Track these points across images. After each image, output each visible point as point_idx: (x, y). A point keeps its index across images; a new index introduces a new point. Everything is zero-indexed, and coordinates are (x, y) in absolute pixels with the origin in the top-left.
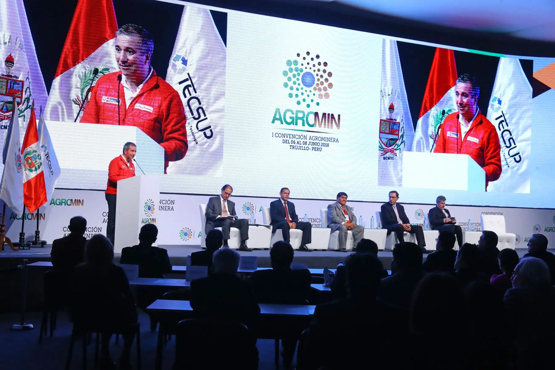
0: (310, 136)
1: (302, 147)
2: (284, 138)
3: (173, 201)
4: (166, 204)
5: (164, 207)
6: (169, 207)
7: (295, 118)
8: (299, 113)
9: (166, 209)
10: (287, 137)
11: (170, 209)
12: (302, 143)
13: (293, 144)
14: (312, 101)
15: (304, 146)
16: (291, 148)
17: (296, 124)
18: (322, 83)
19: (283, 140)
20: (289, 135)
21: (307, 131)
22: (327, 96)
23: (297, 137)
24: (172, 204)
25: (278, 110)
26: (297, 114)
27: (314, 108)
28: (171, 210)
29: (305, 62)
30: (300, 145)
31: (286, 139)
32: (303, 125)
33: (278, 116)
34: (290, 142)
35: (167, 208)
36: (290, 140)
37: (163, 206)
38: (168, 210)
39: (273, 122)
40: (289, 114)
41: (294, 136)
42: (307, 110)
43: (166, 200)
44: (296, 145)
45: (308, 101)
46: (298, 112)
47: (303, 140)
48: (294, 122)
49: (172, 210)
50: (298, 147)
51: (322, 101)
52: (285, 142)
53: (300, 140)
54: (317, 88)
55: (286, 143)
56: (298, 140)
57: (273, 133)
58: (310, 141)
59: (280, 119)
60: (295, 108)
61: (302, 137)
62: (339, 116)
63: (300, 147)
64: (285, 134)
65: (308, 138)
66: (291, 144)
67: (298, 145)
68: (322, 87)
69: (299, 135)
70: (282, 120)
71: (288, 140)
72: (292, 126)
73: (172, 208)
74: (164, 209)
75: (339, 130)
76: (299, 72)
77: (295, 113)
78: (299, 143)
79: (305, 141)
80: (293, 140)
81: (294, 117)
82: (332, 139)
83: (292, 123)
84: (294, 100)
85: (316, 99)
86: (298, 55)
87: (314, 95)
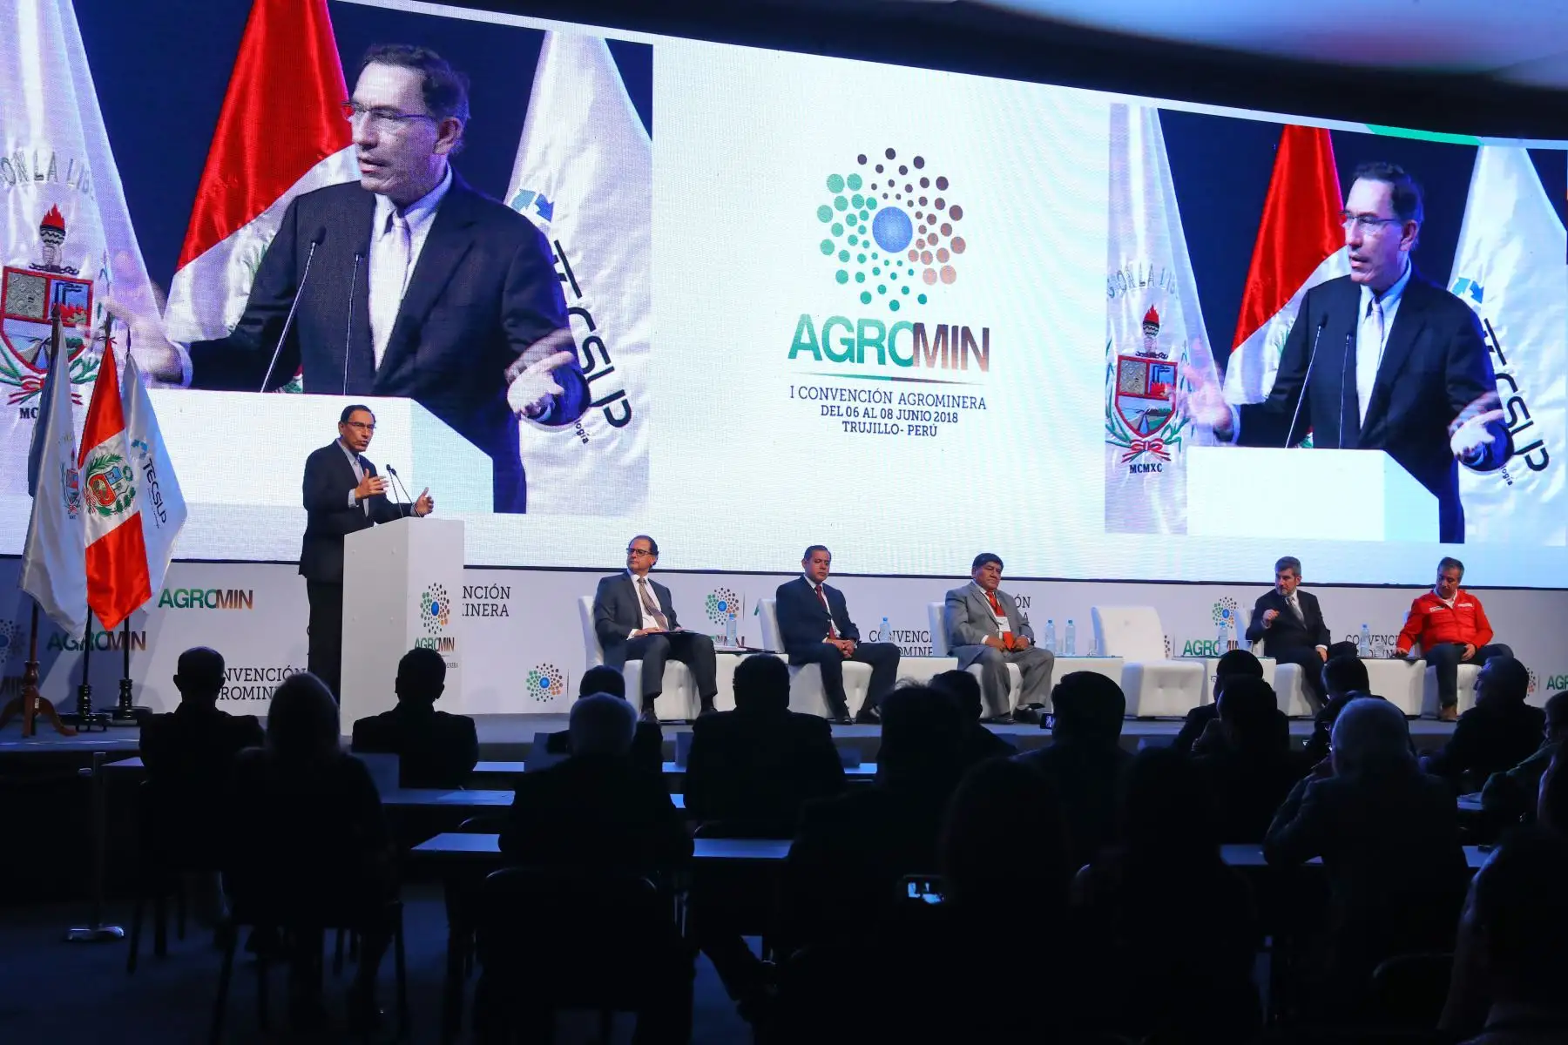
0: (903, 394)
1: (879, 424)
2: (824, 402)
3: (506, 590)
4: (486, 598)
5: (481, 607)
6: (495, 608)
7: (856, 343)
8: (866, 329)
9: (486, 613)
10: (834, 399)
11: (499, 613)
12: (877, 412)
13: (852, 419)
14: (905, 290)
15: (883, 422)
16: (846, 430)
17: (861, 360)
18: (933, 239)
19: (823, 406)
20: (839, 391)
21: (893, 379)
22: (949, 275)
23: (864, 396)
24: (502, 598)
25: (805, 321)
26: (861, 332)
27: (911, 312)
28: (501, 615)
29: (881, 180)
30: (873, 420)
31: (830, 402)
32: (882, 361)
33: (805, 339)
34: (843, 410)
35: (490, 608)
36: (844, 406)
37: (479, 605)
38: (492, 615)
39: (793, 355)
40: (838, 332)
41: (854, 395)
42: (890, 319)
43: (486, 587)
44: (860, 419)
45: (894, 291)
46: (863, 323)
47: (881, 405)
48: (854, 353)
49: (504, 614)
50: (868, 427)
51: (935, 291)
52: (830, 413)
53: (873, 404)
54: (920, 252)
55: (831, 415)
56: (866, 405)
57: (792, 387)
58: (903, 407)
59: (812, 347)
60: (855, 312)
61: (877, 397)
62: (986, 332)
63: (873, 425)
64: (827, 389)
65: (896, 398)
66: (845, 418)
67: (868, 420)
68: (933, 250)
69: (870, 392)
70: (818, 348)
71: (839, 407)
72: (847, 367)
73: (505, 610)
74: (481, 613)
75: (985, 374)
76: (865, 208)
77: (855, 326)
78: (871, 415)
79: (887, 406)
80: (853, 404)
81: (853, 340)
82: (966, 400)
83: (848, 356)
84: (854, 289)
85: (918, 286)
86: (862, 160)
87: (911, 272)
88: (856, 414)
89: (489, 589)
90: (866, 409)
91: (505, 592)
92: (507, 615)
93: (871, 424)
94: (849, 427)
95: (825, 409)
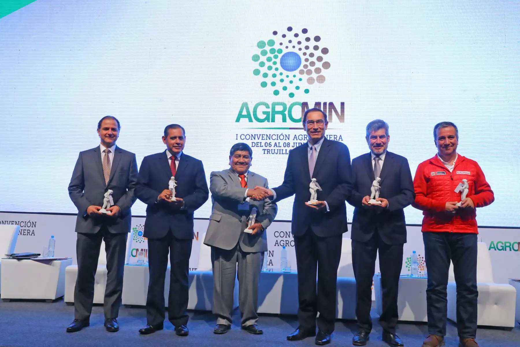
0: (295, 135)
1: (282, 150)
2: (253, 141)
3: (35, 223)
4: (25, 227)
5: (23, 231)
6: (29, 231)
7: (271, 113)
8: (276, 106)
9: (25, 234)
10: (258, 139)
11: (31, 234)
12: (281, 144)
13: (268, 148)
14: (297, 88)
15: (284, 149)
16: (264, 153)
17: (273, 121)
18: (312, 64)
19: (252, 143)
20: (261, 136)
21: (290, 129)
22: (321, 79)
23: (274, 137)
24: (32, 227)
25: (245, 105)
26: (273, 108)
27: (301, 97)
28: (31, 235)
29: (285, 41)
30: (279, 148)
31: (256, 140)
32: (284, 120)
33: (244, 113)
34: (263, 144)
35: (26, 232)
36: (263, 142)
37: (22, 230)
38: (27, 235)
39: (238, 120)
40: (261, 109)
41: (269, 137)
42: (289, 101)
43: (25, 222)
44: (272, 148)
45: (291, 89)
46: (274, 104)
47: (284, 141)
48: (270, 117)
49: (33, 234)
50: (276, 151)
51: (314, 87)
52: (256, 145)
53: (279, 141)
54: (305, 70)
55: (257, 146)
56: (276, 141)
57: (237, 135)
58: (295, 141)
59: (248, 116)
60: (271, 99)
61: (282, 137)
62: (343, 104)
63: (279, 151)
64: (255, 135)
65: (292, 138)
66: (264, 148)
67: (276, 148)
68: (313, 69)
69: (278, 135)
70: (251, 117)
71: (261, 143)
72: (266, 124)
73: (33, 233)
74: (22, 234)
75: (342, 124)
76: (276, 53)
77: (271, 106)
78: (278, 146)
79: (287, 141)
80: (268, 141)
81: (269, 112)
82: (331, 136)
83: (267, 119)
84: (270, 89)
85: (304, 85)
86: (275, 33)
87: (300, 80)
88: (270, 145)
89: (26, 223)
90: (276, 143)
91: (34, 224)
92: (34, 235)
93: (278, 150)
94: (266, 152)
95: (254, 144)
